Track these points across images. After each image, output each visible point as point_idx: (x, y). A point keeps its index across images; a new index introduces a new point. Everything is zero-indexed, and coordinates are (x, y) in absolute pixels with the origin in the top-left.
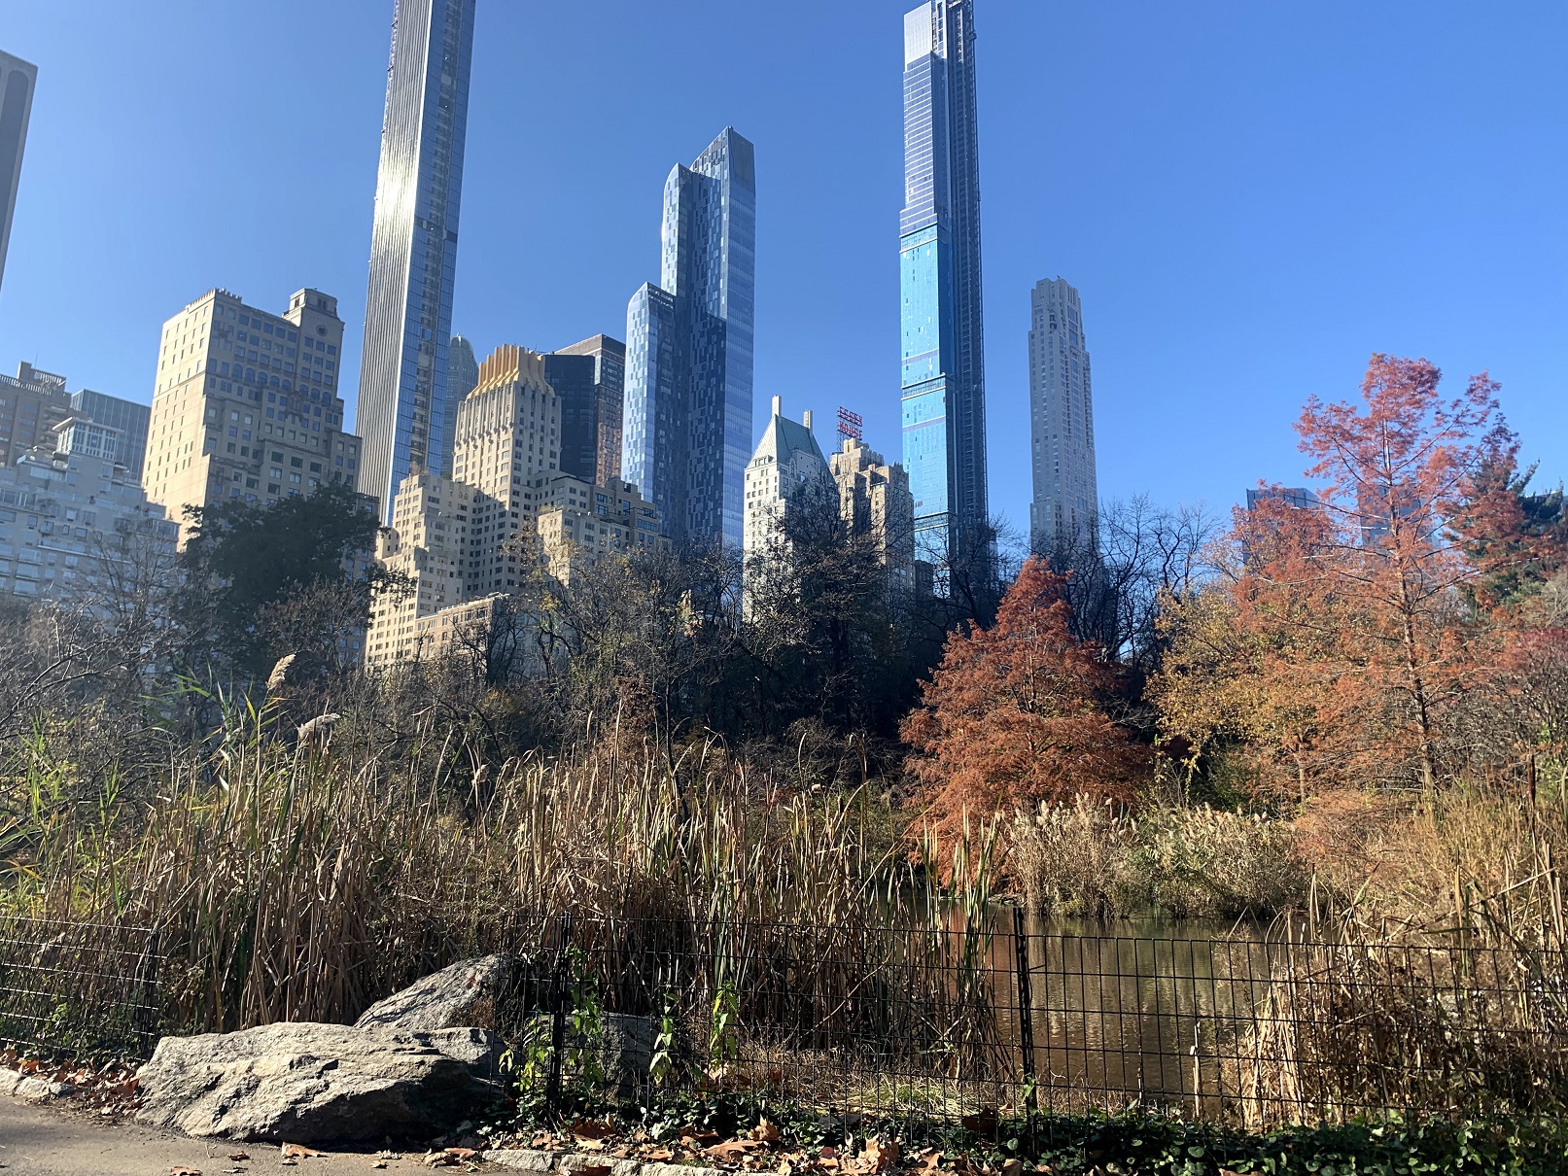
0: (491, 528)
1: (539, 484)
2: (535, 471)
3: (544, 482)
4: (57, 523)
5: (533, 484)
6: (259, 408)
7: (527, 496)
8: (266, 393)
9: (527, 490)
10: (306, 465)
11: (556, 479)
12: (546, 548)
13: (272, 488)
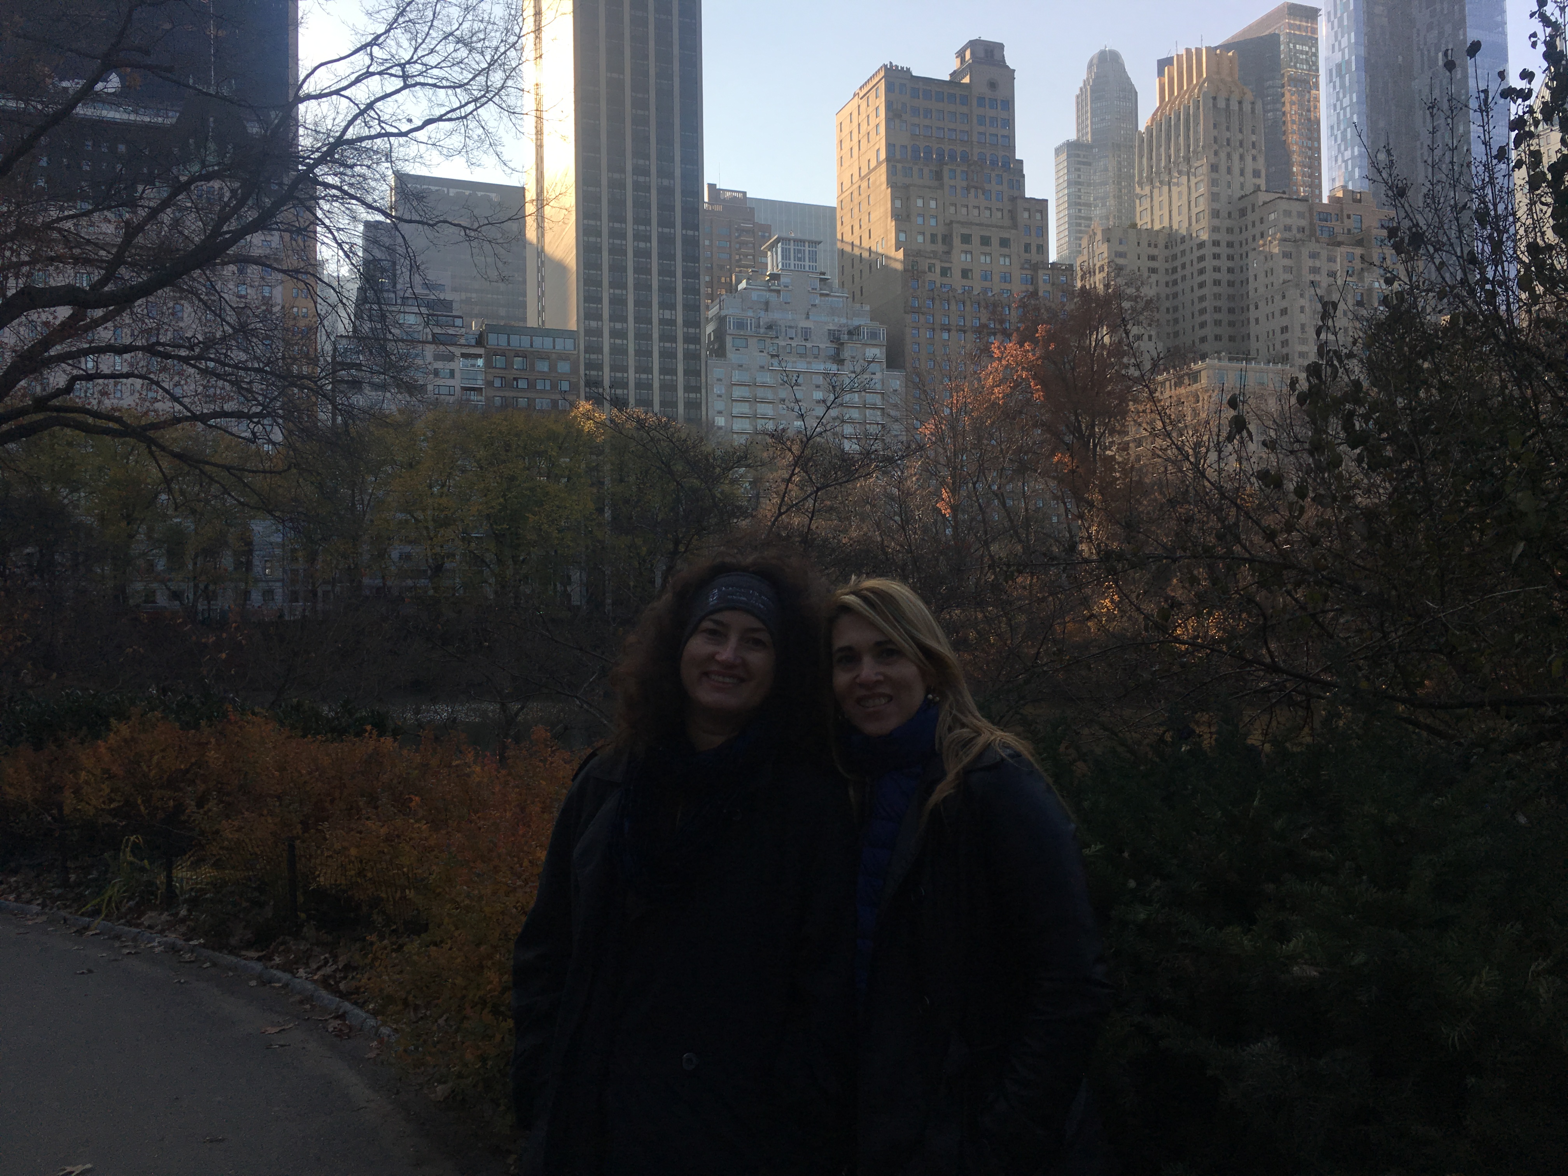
0: (1189, 276)
1: (1243, 213)
2: (1236, 198)
3: (1249, 209)
4: (782, 343)
5: (1235, 214)
6: (941, 186)
7: (1230, 230)
8: (946, 168)
9: (1228, 223)
10: (995, 242)
11: (1265, 203)
12: (1262, 290)
13: (965, 273)
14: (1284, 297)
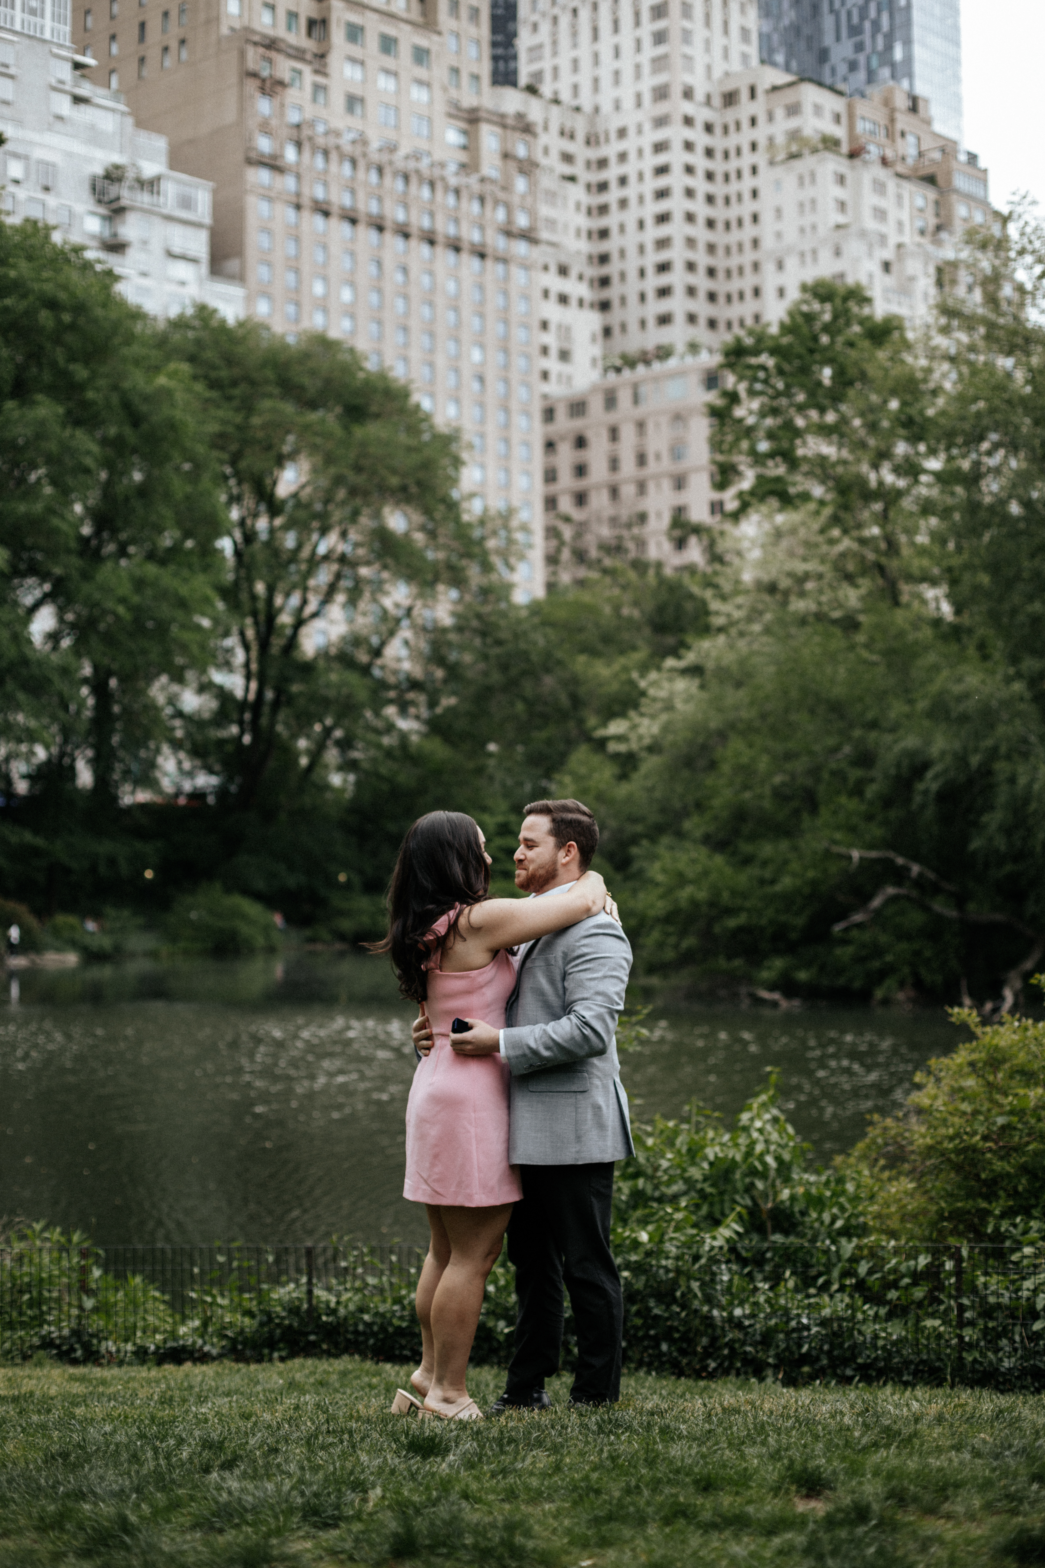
1: (730, 99)
2: (717, 73)
3: (745, 94)
5: (717, 101)
10: (405, 50)
11: (775, 89)
12: (791, 236)
13: (353, 102)
14: (838, 253)
